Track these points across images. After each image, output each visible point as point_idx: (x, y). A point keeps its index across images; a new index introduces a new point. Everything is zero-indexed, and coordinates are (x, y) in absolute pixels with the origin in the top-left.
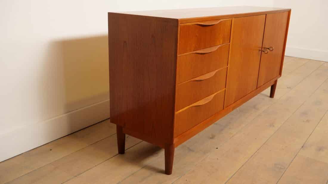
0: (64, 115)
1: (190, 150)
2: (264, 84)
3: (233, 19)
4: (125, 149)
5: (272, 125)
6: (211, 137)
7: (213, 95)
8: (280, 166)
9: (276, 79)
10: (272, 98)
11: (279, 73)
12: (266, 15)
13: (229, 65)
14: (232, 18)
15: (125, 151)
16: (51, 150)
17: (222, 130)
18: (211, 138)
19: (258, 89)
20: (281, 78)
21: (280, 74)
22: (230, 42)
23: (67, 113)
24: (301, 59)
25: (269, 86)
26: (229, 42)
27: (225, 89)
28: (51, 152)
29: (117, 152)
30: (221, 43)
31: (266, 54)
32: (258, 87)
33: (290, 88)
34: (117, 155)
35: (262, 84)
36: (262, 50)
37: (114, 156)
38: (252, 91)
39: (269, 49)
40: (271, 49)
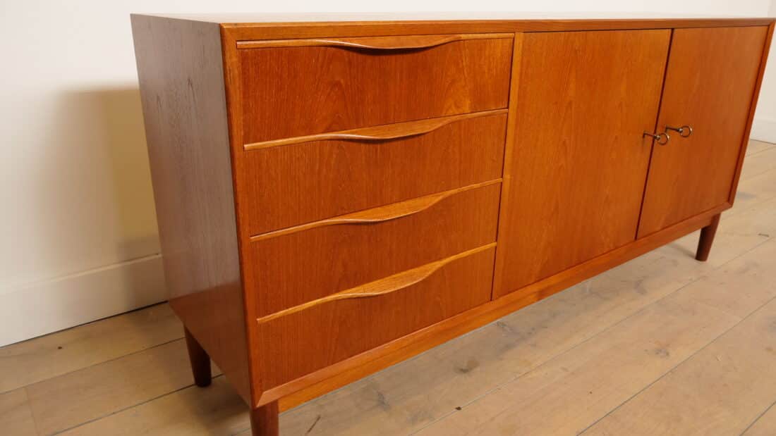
0: (118, 265)
1: (382, 403)
2: (663, 229)
3: (520, 37)
5: (662, 352)
6: (464, 366)
7: (438, 265)
9: (716, 213)
10: (700, 262)
11: (726, 198)
12: (672, 30)
13: (507, 176)
14: (514, 33)
15: (213, 380)
17: (508, 347)
18: (464, 371)
19: (642, 241)
20: (733, 209)
21: (730, 200)
22: (508, 108)
23: (125, 261)
25: (695, 230)
26: (506, 106)
27: (494, 244)
29: (192, 380)
30: (467, 109)
31: (663, 144)
32: (639, 235)
33: (768, 236)
34: (187, 387)
35: (658, 228)
36: (655, 132)
37: (178, 390)
38: (616, 248)
39: (678, 131)
40: (685, 132)
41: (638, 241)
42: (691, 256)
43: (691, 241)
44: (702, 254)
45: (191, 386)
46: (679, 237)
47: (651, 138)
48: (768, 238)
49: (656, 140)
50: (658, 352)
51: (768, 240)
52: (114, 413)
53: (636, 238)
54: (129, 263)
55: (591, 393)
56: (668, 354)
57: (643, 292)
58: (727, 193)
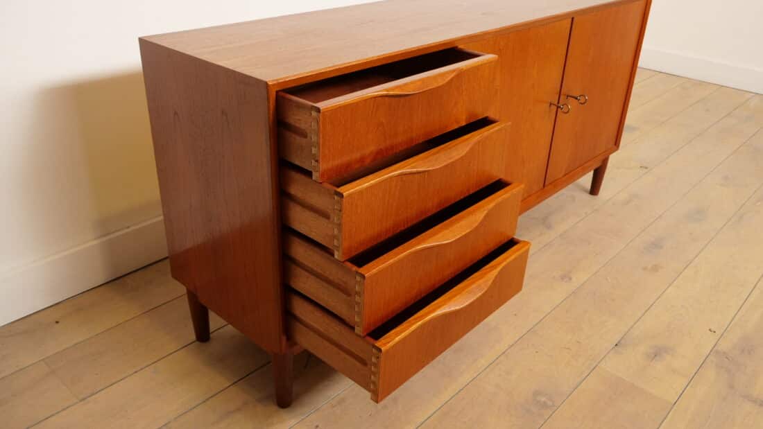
0: (95, 242)
2: (565, 175)
4: (211, 330)
5: (566, 277)
8: (543, 399)
9: (605, 157)
10: (593, 196)
11: (614, 143)
12: (573, 19)
15: (211, 336)
16: (57, 322)
20: (619, 151)
21: (617, 143)
23: (104, 236)
24: (701, 84)
28: (57, 325)
29: (194, 337)
31: (565, 113)
32: (547, 183)
33: (646, 168)
34: (191, 343)
35: (561, 176)
36: (558, 103)
37: (184, 347)
38: (530, 196)
39: (577, 99)
40: (582, 100)
41: (546, 188)
42: (586, 191)
43: (587, 180)
44: (594, 190)
45: (194, 342)
46: (578, 178)
47: (556, 107)
48: (646, 170)
49: (559, 110)
50: (563, 278)
51: (647, 172)
52: (136, 372)
53: (544, 186)
54: (104, 239)
55: (515, 315)
56: (570, 279)
57: (549, 227)
58: (614, 140)
